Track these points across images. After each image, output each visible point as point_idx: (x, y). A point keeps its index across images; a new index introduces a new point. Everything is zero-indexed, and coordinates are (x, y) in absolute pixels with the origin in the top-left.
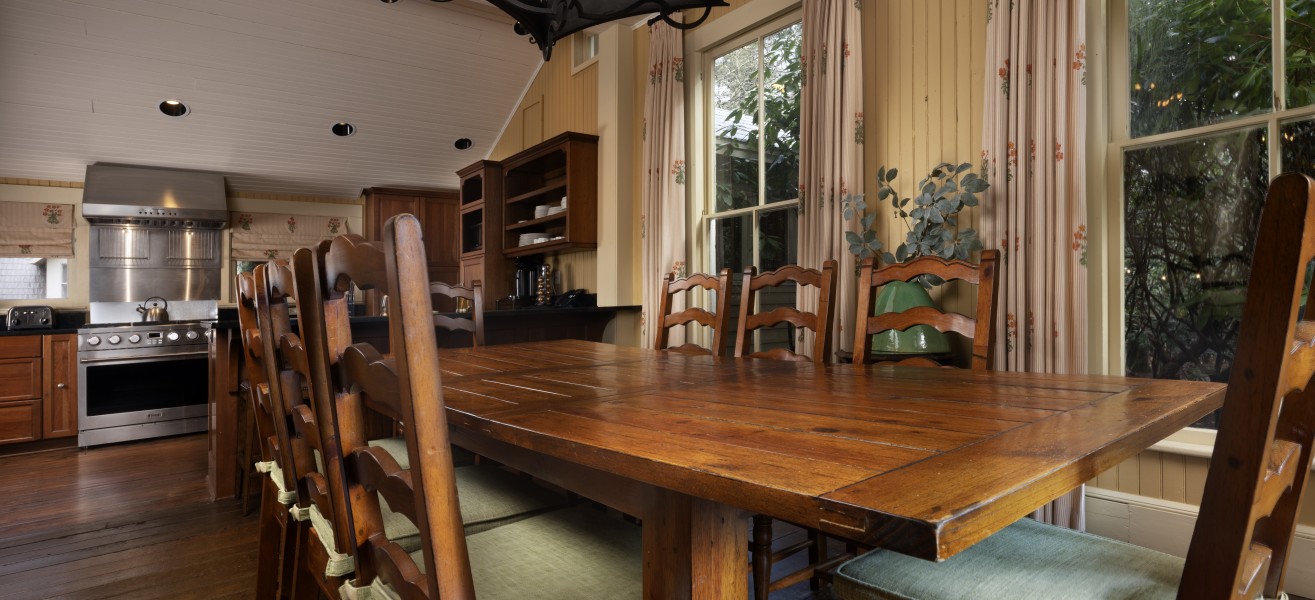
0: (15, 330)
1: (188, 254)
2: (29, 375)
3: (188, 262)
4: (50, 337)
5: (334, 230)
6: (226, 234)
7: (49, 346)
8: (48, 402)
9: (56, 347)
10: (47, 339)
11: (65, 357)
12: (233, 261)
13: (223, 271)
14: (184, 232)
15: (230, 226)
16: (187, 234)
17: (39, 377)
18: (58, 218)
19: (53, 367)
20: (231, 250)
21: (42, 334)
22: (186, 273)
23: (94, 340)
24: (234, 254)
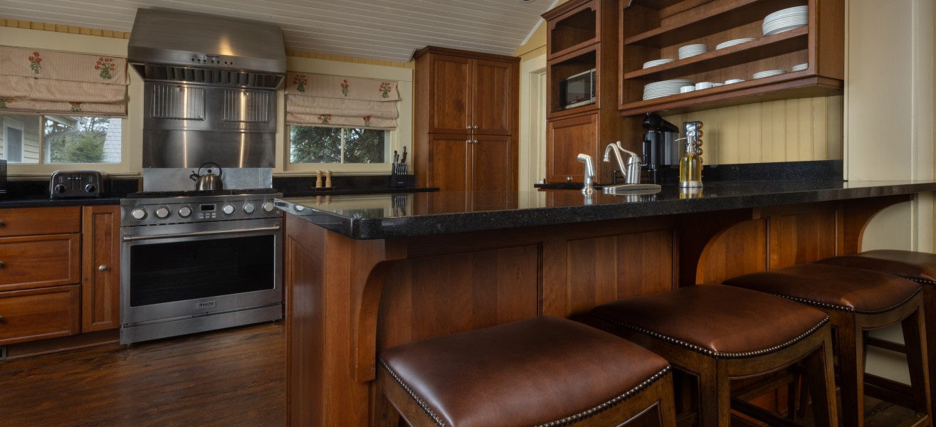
0: (59, 198)
1: (243, 117)
2: (66, 254)
3: (243, 125)
4: (90, 208)
5: (385, 94)
6: (281, 95)
7: (90, 219)
8: (87, 287)
9: (97, 221)
10: (88, 211)
11: (108, 234)
12: (286, 125)
13: (277, 135)
14: (239, 93)
15: (285, 87)
16: (242, 94)
17: (77, 257)
18: (111, 72)
19: (94, 246)
20: (286, 113)
21: (81, 205)
22: (240, 136)
23: (138, 214)
24: (289, 118)
